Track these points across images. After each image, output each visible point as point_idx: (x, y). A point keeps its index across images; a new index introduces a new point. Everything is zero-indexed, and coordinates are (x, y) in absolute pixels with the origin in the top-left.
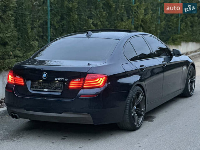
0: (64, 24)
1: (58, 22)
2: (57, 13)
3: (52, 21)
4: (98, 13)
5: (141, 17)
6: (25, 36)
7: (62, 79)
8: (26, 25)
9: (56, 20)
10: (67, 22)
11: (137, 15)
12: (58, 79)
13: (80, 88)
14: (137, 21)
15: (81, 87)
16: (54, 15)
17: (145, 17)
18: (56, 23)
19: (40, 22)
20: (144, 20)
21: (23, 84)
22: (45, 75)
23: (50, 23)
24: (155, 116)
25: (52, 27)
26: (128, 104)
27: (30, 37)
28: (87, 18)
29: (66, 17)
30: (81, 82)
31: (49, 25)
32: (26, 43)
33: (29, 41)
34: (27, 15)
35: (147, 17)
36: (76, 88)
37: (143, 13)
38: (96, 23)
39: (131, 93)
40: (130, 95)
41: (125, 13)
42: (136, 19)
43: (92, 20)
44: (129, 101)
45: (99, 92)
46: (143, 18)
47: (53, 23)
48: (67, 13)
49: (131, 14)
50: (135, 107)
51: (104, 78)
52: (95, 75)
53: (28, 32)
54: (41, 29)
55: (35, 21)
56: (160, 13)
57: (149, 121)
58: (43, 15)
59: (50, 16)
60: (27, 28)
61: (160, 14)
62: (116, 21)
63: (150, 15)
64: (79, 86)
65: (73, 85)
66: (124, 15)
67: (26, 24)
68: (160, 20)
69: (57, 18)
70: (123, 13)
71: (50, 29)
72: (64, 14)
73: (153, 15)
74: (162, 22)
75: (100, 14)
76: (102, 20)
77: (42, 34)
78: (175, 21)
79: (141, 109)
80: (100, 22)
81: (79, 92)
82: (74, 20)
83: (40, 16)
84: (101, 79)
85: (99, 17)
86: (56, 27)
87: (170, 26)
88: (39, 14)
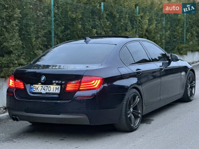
0: (68, 33)
1: (62, 32)
2: (60, 23)
3: (56, 31)
4: (102, 23)
5: (146, 27)
6: (30, 45)
7: (60, 82)
8: (30, 35)
9: (60, 30)
10: (71, 32)
11: (141, 25)
12: (56, 82)
13: (77, 90)
14: (142, 31)
16: (58, 25)
17: (149, 27)
18: (60, 32)
19: (44, 32)
20: (148, 30)
21: (23, 87)
22: (43, 78)
23: (54, 33)
24: (153, 119)
25: (56, 36)
26: (124, 106)
27: (34, 46)
28: (90, 28)
29: (69, 27)
30: (78, 85)
31: (53, 35)
32: (30, 52)
33: (33, 50)
34: (31, 25)
35: (151, 27)
36: (73, 90)
37: (147, 23)
38: (100, 32)
39: (127, 95)
40: (126, 97)
41: (129, 23)
42: (141, 29)
43: (95, 30)
44: (125, 103)
45: (95, 94)
46: (147, 28)
47: (57, 33)
48: (71, 23)
49: (135, 24)
50: (132, 110)
51: (100, 80)
52: (91, 77)
53: (32, 41)
54: (45, 39)
55: (40, 31)
56: (165, 23)
57: (147, 124)
58: (46, 25)
59: (54, 26)
60: (32, 38)
61: (165, 25)
62: (120, 31)
63: (154, 25)
64: (76, 88)
65: (70, 87)
66: (128, 25)
67: (30, 33)
68: (165, 30)
69: (61, 28)
70: (127, 23)
71: (54, 38)
72: (68, 24)
73: (158, 25)
74: (167, 32)
75: (104, 24)
76: (105, 30)
77: (46, 43)
78: (181, 31)
79: (138, 111)
80: (104, 32)
81: (76, 94)
82: (77, 30)
83: (44, 26)
84: (97, 81)
85: (103, 27)
86: (60, 36)
87: (176, 36)
88: (43, 24)
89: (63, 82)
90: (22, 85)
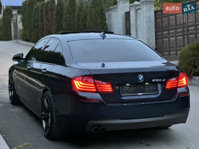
7: (160, 80)
12: (156, 80)
15: (176, 86)
21: (111, 90)
22: (141, 77)
30: (176, 81)
89: (164, 80)
90: (111, 88)
